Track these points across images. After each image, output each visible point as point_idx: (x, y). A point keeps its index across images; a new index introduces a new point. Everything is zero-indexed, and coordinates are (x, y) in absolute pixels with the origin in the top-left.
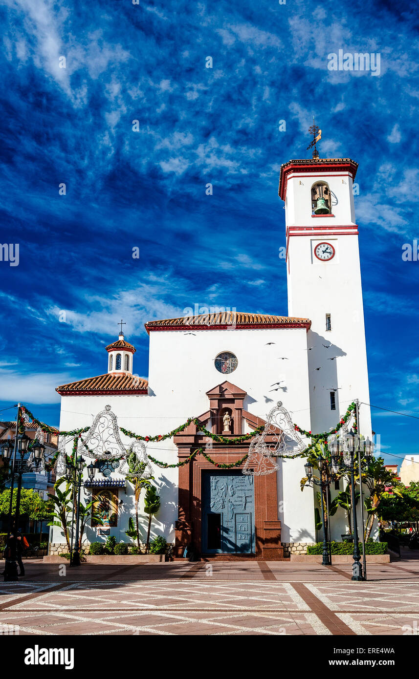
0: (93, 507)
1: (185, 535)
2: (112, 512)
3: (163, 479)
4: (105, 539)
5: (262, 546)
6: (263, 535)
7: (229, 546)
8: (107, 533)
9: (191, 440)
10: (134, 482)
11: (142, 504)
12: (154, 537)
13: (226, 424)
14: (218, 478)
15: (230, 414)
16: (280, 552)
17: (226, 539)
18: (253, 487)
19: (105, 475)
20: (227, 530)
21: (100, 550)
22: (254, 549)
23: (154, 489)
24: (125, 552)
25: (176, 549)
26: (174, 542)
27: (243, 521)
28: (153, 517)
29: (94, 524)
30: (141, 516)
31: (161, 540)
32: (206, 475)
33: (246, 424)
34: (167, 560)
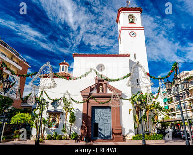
0: (49, 120)
1: (85, 132)
2: (57, 122)
3: (77, 109)
4: (53, 133)
5: (115, 136)
6: (115, 131)
7: (102, 136)
8: (54, 130)
9: (88, 94)
10: (66, 110)
11: (69, 119)
12: (73, 132)
13: (101, 89)
14: (97, 109)
15: (102, 86)
16: (122, 138)
17: (101, 133)
18: (111, 113)
19: (55, 108)
20: (101, 130)
21: (51, 138)
22: (111, 138)
23: (73, 113)
24: (60, 138)
25: (81, 137)
26: (80, 134)
27: (107, 126)
28: (72, 124)
29: (49, 127)
30: (68, 124)
31: (75, 133)
32: (93, 108)
33: (108, 89)
34: (77, 142)
